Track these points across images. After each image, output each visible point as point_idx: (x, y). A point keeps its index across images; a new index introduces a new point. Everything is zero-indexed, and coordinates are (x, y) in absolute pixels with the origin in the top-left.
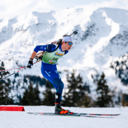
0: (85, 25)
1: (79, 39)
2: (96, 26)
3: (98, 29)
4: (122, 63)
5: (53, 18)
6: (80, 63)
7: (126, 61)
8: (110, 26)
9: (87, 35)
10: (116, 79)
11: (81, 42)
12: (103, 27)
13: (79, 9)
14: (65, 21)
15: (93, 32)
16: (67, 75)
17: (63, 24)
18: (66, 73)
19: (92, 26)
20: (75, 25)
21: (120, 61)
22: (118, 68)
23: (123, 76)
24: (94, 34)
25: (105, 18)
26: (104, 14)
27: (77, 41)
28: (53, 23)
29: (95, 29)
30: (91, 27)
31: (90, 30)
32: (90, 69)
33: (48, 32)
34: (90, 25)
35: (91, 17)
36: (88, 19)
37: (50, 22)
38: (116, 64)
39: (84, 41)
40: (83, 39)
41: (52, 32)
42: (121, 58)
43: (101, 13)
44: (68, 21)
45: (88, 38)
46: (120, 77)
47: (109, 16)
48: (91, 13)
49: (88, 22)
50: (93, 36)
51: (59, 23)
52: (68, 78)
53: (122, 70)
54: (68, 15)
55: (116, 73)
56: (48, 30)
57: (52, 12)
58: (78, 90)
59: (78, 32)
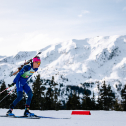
0: (110, 48)
1: (106, 59)
3: (120, 52)
6: (107, 76)
9: (112, 56)
11: (108, 61)
13: (106, 37)
14: (96, 46)
15: (117, 53)
16: (98, 85)
17: (94, 48)
18: (97, 84)
20: (103, 48)
24: (118, 55)
25: (125, 43)
26: (125, 40)
27: (105, 60)
30: (115, 50)
31: (115, 52)
32: (115, 81)
33: (84, 54)
34: (115, 48)
35: (115, 43)
36: (113, 44)
37: (85, 46)
39: (110, 60)
40: (109, 59)
41: (87, 54)
44: (98, 46)
45: (113, 58)
48: (115, 39)
49: (113, 46)
50: (117, 57)
51: (92, 47)
52: (98, 88)
54: (99, 41)
58: (107, 96)
59: (106, 54)
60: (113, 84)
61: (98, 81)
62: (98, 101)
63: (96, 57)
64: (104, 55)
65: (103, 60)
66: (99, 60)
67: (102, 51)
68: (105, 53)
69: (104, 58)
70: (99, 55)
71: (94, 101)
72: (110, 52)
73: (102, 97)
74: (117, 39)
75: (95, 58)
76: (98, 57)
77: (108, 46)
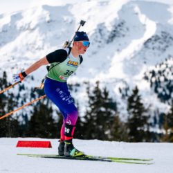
0: (111, 23)
1: (103, 41)
2: (126, 25)
3: (128, 29)
4: (160, 72)
5: (69, 14)
6: (104, 73)
7: (164, 71)
8: (144, 25)
9: (113, 36)
10: (152, 94)
11: (107, 46)
12: (134, 26)
13: (104, 2)
15: (122, 32)
16: (88, 88)
18: (86, 86)
19: (121, 25)
20: (98, 23)
21: (156, 70)
22: (154, 80)
23: (160, 90)
24: (124, 36)
25: (137, 14)
26: (137, 9)
27: (100, 44)
28: (70, 21)
29: (125, 29)
30: (119, 26)
31: (118, 29)
32: (117, 81)
33: (62, 32)
34: (118, 23)
35: (119, 13)
36: (116, 16)
37: (65, 18)
38: (151, 75)
39: (110, 44)
40: (108, 42)
41: (68, 32)
42: (158, 66)
43: (132, 8)
44: (89, 18)
45: (115, 40)
46: (156, 91)
47: (143, 12)
48: (119, 7)
49: (116, 19)
50: (122, 38)
52: (88, 92)
53: (160, 82)
54: (90, 10)
55: (151, 86)
56: (63, 30)
57: (68, 5)
58: (103, 109)
59: (102, 32)
60: (115, 86)
61: (87, 81)
62: (85, 117)
64: (99, 34)
65: (98, 44)
67: (95, 27)
68: (100, 31)
69: (99, 39)
71: (79, 118)
72: (110, 29)
73: (93, 109)
74: (123, 6)
77: (106, 18)
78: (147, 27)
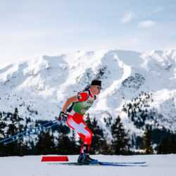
0: (96, 68)
1: (90, 82)
2: (108, 69)
3: (109, 72)
4: (135, 105)
7: (138, 104)
8: (122, 69)
9: (98, 78)
12: (114, 70)
13: (90, 52)
14: (76, 65)
17: (74, 68)
19: (104, 69)
20: (86, 68)
21: (132, 104)
22: (131, 111)
23: (136, 119)
24: (106, 77)
25: (116, 60)
26: (116, 57)
28: (64, 67)
29: (107, 72)
32: (103, 112)
33: (59, 76)
35: (102, 60)
36: (100, 62)
37: (61, 65)
38: (128, 107)
41: (63, 76)
42: (134, 100)
43: (113, 56)
44: (79, 65)
46: (133, 120)
47: (120, 59)
48: (102, 56)
49: (100, 65)
50: (105, 79)
51: (71, 67)
53: (135, 112)
54: (79, 59)
55: (129, 116)
57: (63, 56)
59: (90, 76)
60: (101, 117)
63: (77, 80)
64: (87, 77)
66: (80, 84)
67: (84, 72)
68: (88, 74)
70: (81, 77)
71: (74, 142)
72: (96, 73)
74: (105, 55)
75: (74, 82)
76: (79, 80)
77: (92, 65)
78: (125, 70)
